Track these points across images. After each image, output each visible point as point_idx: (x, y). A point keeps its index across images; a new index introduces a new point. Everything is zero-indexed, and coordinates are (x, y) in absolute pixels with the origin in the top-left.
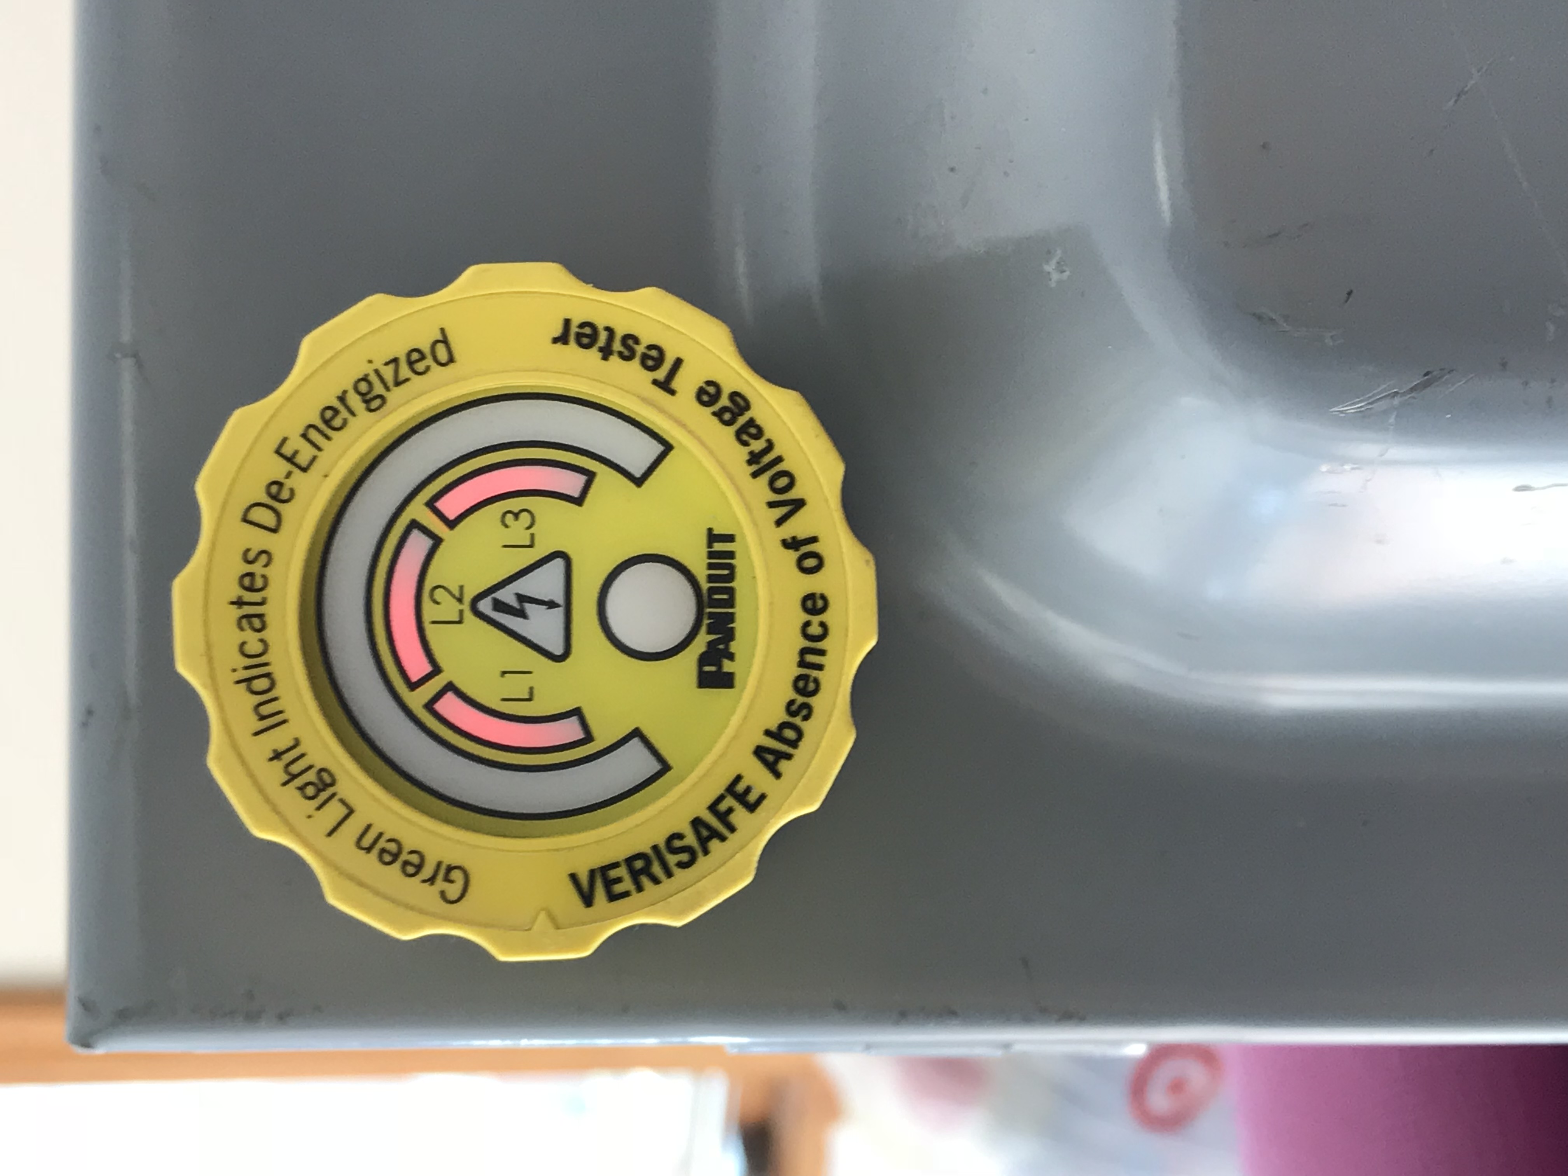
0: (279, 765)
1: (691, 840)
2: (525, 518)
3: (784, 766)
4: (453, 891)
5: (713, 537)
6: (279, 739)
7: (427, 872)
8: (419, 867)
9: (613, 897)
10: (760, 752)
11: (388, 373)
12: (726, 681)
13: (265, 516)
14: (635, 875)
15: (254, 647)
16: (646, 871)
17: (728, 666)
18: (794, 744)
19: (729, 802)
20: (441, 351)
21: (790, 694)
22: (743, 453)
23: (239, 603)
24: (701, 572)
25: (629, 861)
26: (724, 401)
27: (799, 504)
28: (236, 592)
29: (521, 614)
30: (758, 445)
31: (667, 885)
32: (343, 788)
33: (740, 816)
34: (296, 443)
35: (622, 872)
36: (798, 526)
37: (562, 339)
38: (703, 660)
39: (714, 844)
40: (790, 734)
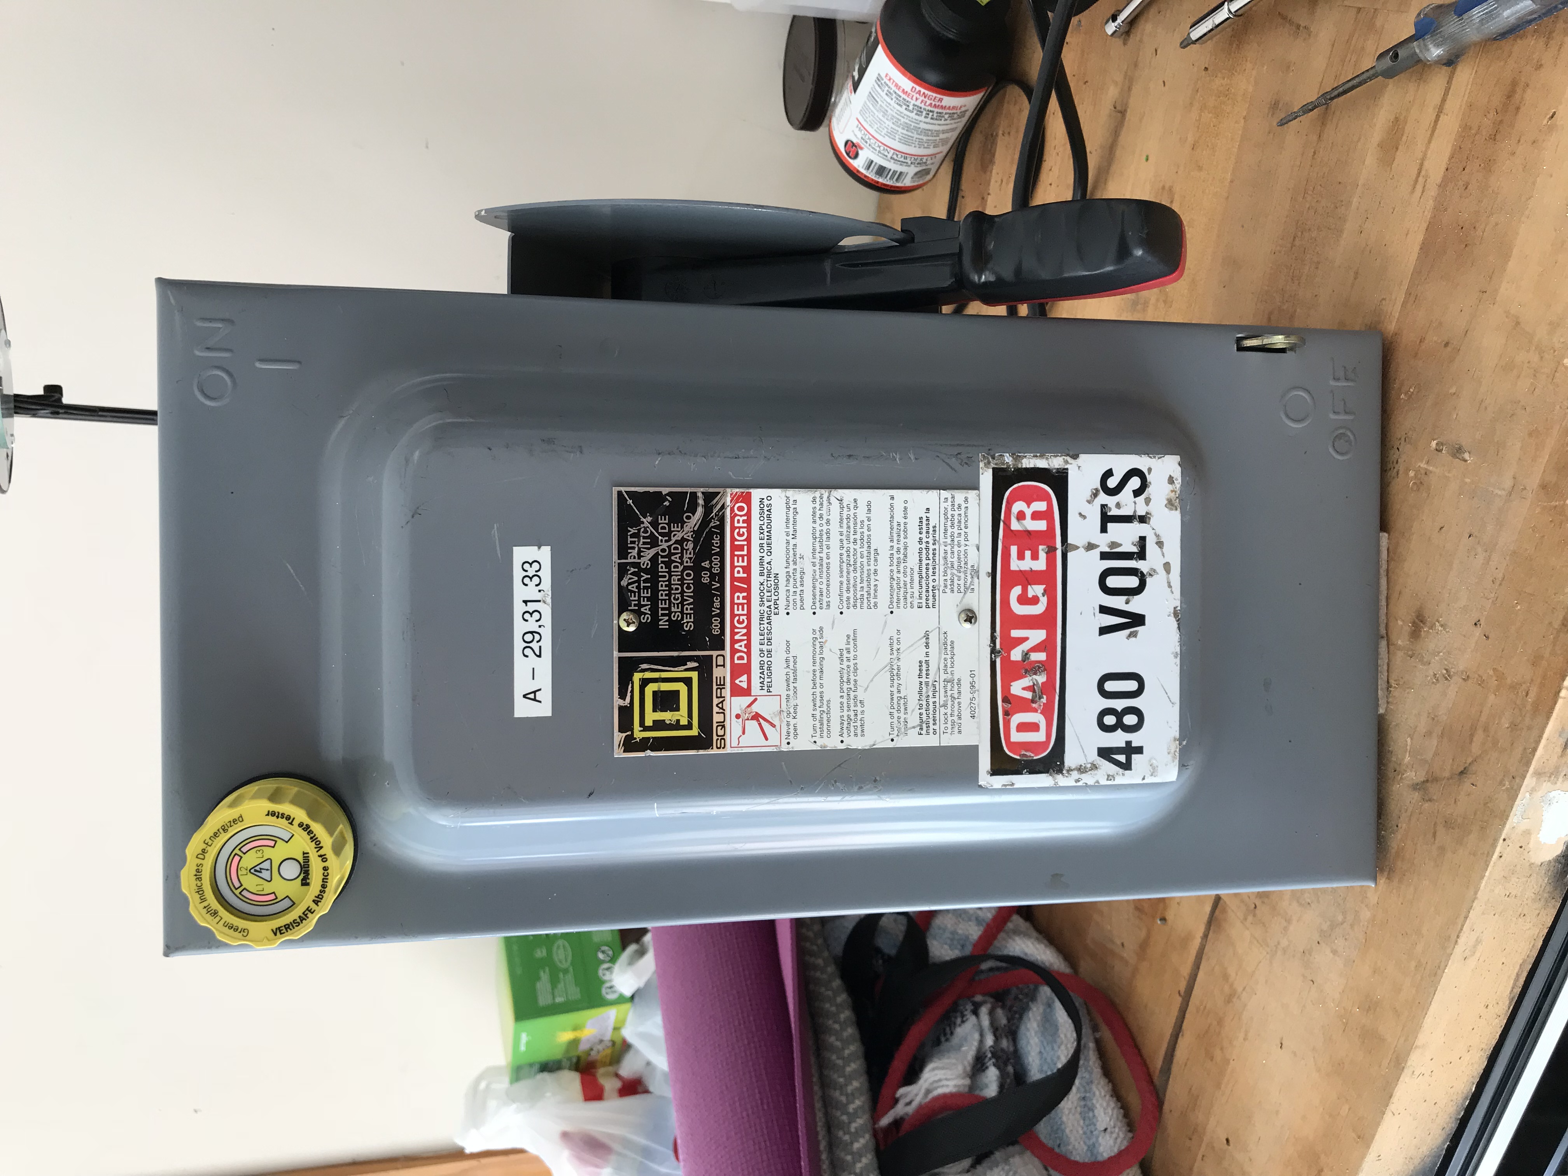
0: (205, 909)
1: (298, 920)
2: (261, 851)
3: (319, 903)
4: (245, 934)
5: (304, 853)
6: (205, 904)
7: (239, 930)
8: (237, 930)
9: (281, 934)
10: (314, 901)
11: (229, 824)
12: (308, 884)
13: (201, 857)
14: (286, 929)
15: (199, 885)
16: (289, 928)
17: (308, 881)
18: (321, 899)
19: (307, 912)
20: (241, 819)
21: (320, 888)
22: (309, 837)
23: (196, 875)
24: (302, 862)
25: (285, 926)
26: (304, 826)
27: (321, 847)
28: (195, 873)
29: (261, 872)
30: (312, 835)
31: (293, 930)
32: (219, 914)
33: (309, 915)
34: (208, 841)
35: (283, 928)
36: (322, 852)
37: (268, 815)
38: (302, 880)
39: (304, 921)
40: (320, 897)
